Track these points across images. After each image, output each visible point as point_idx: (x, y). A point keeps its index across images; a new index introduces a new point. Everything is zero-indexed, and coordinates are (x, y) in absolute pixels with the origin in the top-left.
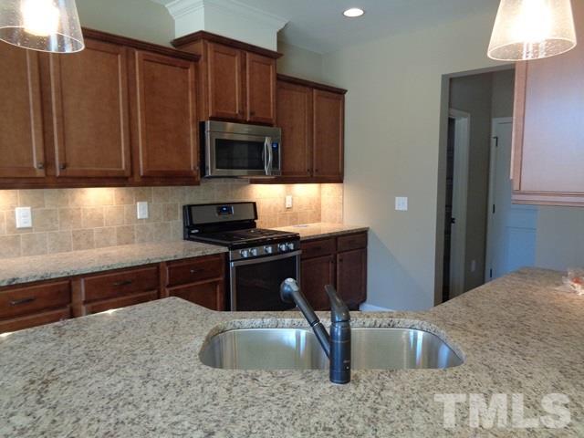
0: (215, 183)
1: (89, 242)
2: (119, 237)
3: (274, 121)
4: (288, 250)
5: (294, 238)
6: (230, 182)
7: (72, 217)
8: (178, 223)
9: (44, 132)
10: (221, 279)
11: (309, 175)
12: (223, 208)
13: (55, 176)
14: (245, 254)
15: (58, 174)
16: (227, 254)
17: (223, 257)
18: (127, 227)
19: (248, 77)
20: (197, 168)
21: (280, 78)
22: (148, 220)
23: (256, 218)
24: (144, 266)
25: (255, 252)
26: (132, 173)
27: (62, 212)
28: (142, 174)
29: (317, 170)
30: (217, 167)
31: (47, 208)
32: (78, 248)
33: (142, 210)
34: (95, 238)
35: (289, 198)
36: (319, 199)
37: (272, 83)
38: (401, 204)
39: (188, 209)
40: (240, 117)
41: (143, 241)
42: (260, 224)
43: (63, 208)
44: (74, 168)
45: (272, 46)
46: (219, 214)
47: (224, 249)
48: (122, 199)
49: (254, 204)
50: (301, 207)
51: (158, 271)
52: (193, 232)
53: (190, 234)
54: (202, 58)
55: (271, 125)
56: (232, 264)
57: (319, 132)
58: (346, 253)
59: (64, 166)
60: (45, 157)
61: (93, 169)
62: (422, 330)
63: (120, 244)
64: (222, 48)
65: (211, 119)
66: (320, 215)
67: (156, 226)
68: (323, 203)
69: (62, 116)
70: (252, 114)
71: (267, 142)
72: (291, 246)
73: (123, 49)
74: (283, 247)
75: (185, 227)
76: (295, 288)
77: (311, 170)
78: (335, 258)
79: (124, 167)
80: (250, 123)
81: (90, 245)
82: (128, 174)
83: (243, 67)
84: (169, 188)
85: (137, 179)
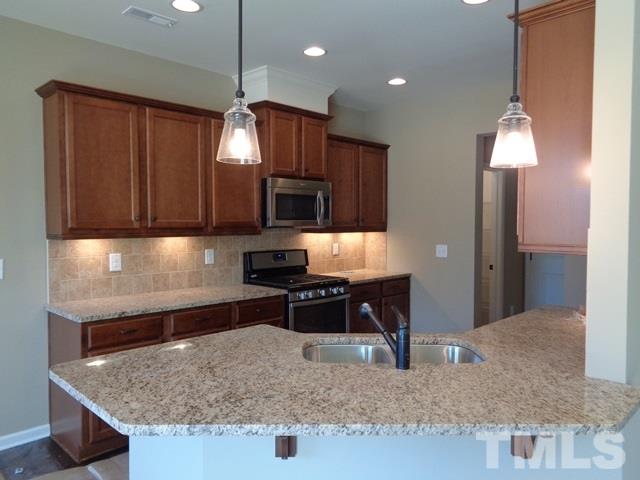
0: (271, 233)
1: (165, 285)
2: (189, 281)
3: (325, 176)
4: (339, 294)
5: (344, 282)
6: (284, 231)
7: (152, 263)
8: (239, 269)
9: (140, 190)
10: (281, 318)
11: (355, 225)
12: (279, 255)
13: (146, 227)
14: (302, 296)
15: (149, 225)
16: (286, 296)
17: (283, 298)
18: (197, 272)
19: (303, 138)
20: (260, 219)
21: (330, 137)
22: (214, 265)
23: (307, 264)
24: (220, 305)
25: (310, 295)
26: (207, 224)
27: (146, 257)
28: (214, 225)
29: (363, 220)
30: (277, 219)
31: (134, 254)
32: (156, 290)
33: (209, 257)
34: (171, 281)
35: (336, 245)
36: (364, 247)
37: (323, 142)
38: (442, 251)
39: (248, 257)
40: (296, 174)
41: (209, 284)
42: (311, 270)
43: (147, 254)
44: (162, 221)
45: (323, 110)
46: (275, 260)
47: (284, 292)
48: (193, 247)
49: (306, 251)
50: (346, 254)
51: (230, 310)
52: (253, 276)
53: (250, 278)
54: (265, 123)
55: (322, 180)
56: (291, 305)
57: (364, 185)
58: (391, 298)
59: (154, 219)
60: (140, 210)
61: (176, 221)
62: (458, 346)
63: (191, 286)
64: (283, 114)
65: (273, 176)
66: (364, 261)
67: (221, 271)
68: (367, 250)
69: (154, 177)
70: (306, 170)
71: (320, 195)
72: (342, 290)
73: (202, 118)
74: (335, 291)
75: (245, 272)
76: (370, 310)
77: (357, 220)
78: (380, 301)
79: (200, 219)
80: (305, 178)
81: (166, 287)
82: (203, 225)
83: (300, 130)
84: (232, 237)
85: (210, 229)
